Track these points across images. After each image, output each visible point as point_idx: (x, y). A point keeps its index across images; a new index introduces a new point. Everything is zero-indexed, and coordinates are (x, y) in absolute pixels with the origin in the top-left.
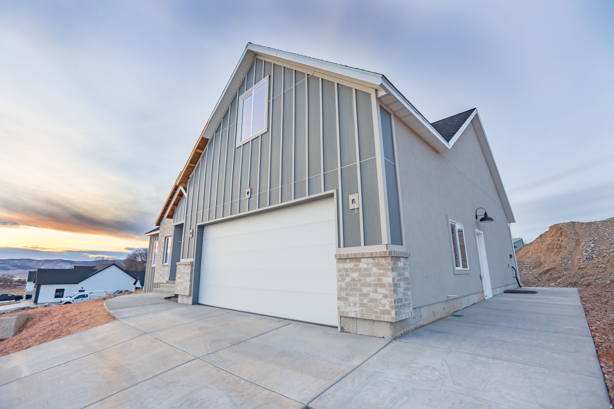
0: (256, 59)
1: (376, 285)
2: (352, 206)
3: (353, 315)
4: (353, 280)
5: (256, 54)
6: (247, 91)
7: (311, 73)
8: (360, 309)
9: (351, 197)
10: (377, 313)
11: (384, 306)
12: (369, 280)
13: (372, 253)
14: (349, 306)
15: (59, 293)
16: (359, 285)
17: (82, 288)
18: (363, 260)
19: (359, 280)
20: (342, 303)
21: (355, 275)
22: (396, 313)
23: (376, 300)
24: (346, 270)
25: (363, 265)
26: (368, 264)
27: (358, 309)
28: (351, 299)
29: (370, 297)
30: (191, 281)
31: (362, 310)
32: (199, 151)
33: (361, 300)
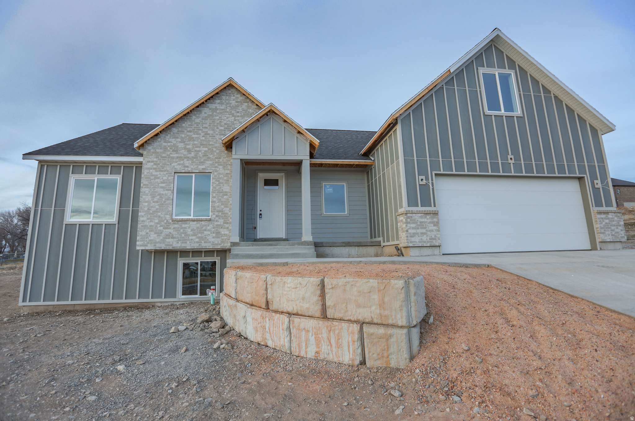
1: (617, 225)
2: (596, 186)
3: (609, 240)
4: (606, 223)
6: (489, 69)
7: (557, 94)
9: (595, 182)
10: (619, 238)
11: (622, 234)
12: (614, 223)
14: (606, 236)
16: (609, 226)
18: (610, 214)
19: (609, 223)
21: (607, 221)
22: (627, 237)
23: (618, 232)
24: (602, 218)
25: (610, 216)
26: (612, 216)
27: (611, 237)
28: (607, 233)
29: (615, 231)
31: (613, 237)
33: (612, 233)
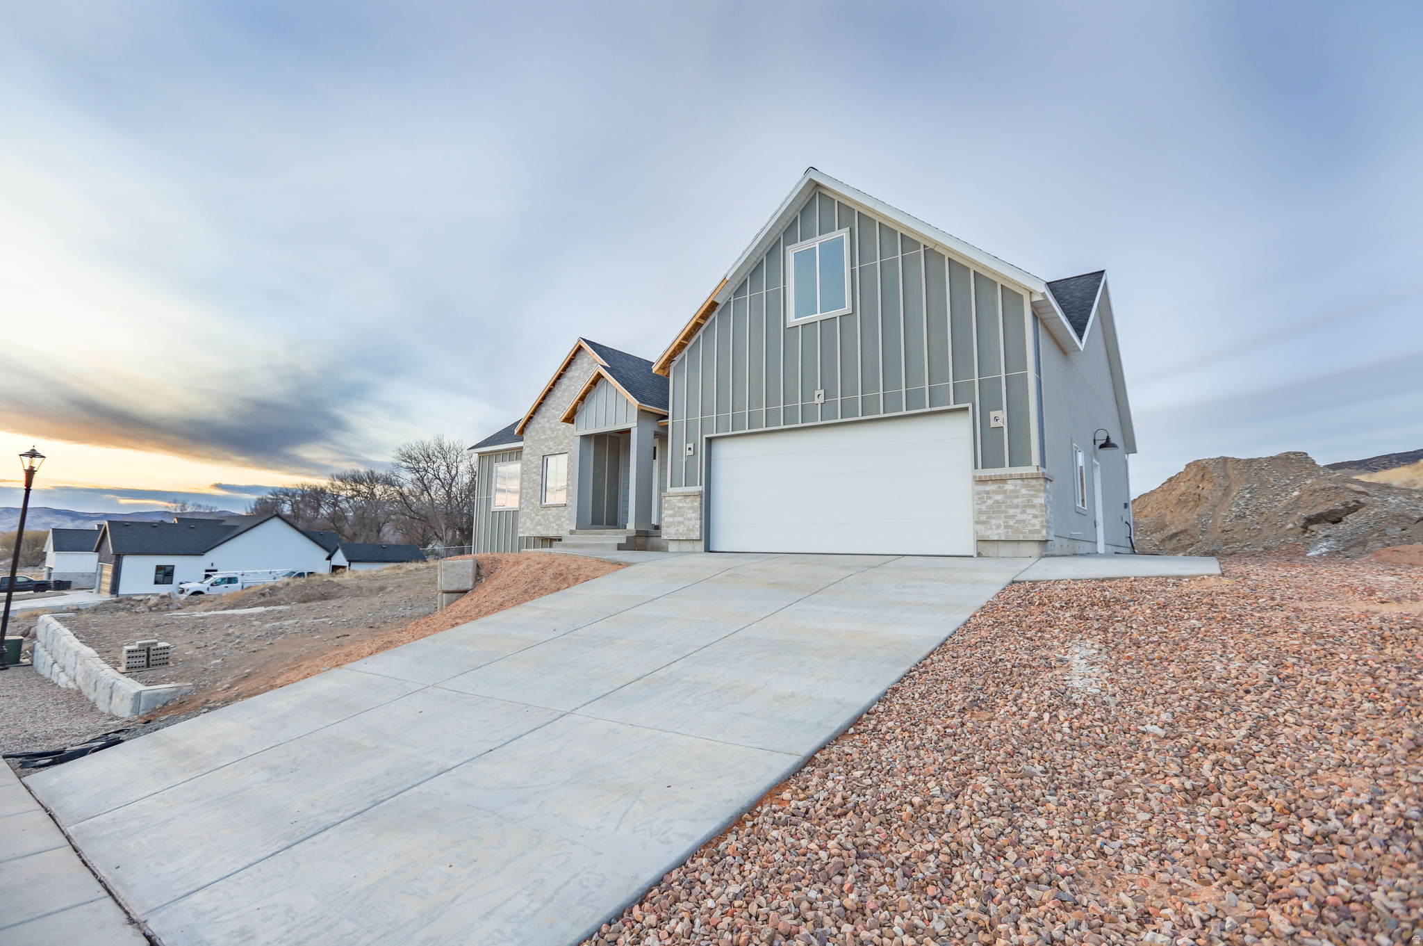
0: (819, 193)
1: (1025, 506)
2: (993, 424)
3: (996, 538)
4: (996, 502)
5: (818, 185)
6: (804, 242)
7: (931, 246)
8: (1005, 531)
9: (993, 414)
10: (1025, 533)
11: (1034, 526)
12: (1016, 501)
13: (1021, 475)
14: (991, 529)
15: (165, 574)
16: (1003, 508)
17: (212, 565)
18: (1009, 482)
19: (1004, 502)
20: (980, 527)
21: (999, 497)
22: (1047, 531)
23: (1025, 521)
24: (988, 493)
25: (1009, 486)
26: (1016, 486)
27: (1002, 531)
28: (994, 522)
29: (1017, 519)
30: (701, 519)
31: (1007, 532)
32: (701, 321)
33: (1005, 522)
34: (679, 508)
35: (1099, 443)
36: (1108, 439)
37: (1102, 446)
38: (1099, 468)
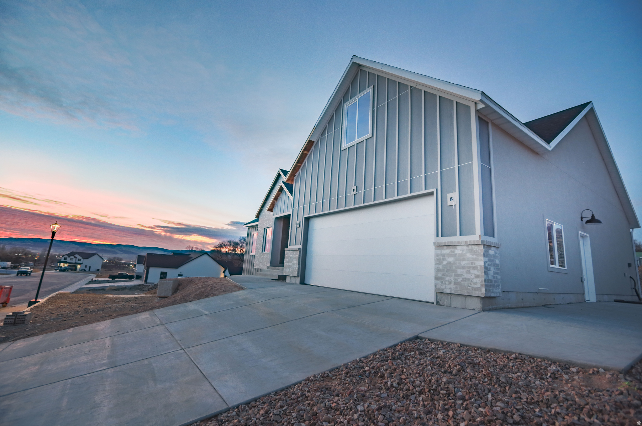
0: (360, 69)
1: (469, 268)
2: (449, 203)
3: (448, 291)
4: (449, 263)
5: (360, 65)
6: (352, 99)
7: (414, 85)
8: (454, 286)
9: (449, 196)
10: (469, 289)
11: (475, 284)
12: (463, 263)
13: (466, 242)
14: (445, 284)
15: (163, 275)
16: (454, 268)
17: (181, 273)
18: (458, 247)
19: (454, 264)
20: (439, 282)
21: (451, 259)
22: (486, 290)
23: (469, 279)
24: (444, 255)
25: (458, 251)
26: (463, 251)
27: (452, 286)
28: (447, 278)
29: (463, 277)
30: (299, 264)
31: (456, 287)
32: (305, 152)
33: (455, 279)
34: (291, 257)
35: (585, 220)
36: (593, 216)
37: (588, 222)
38: (589, 239)
